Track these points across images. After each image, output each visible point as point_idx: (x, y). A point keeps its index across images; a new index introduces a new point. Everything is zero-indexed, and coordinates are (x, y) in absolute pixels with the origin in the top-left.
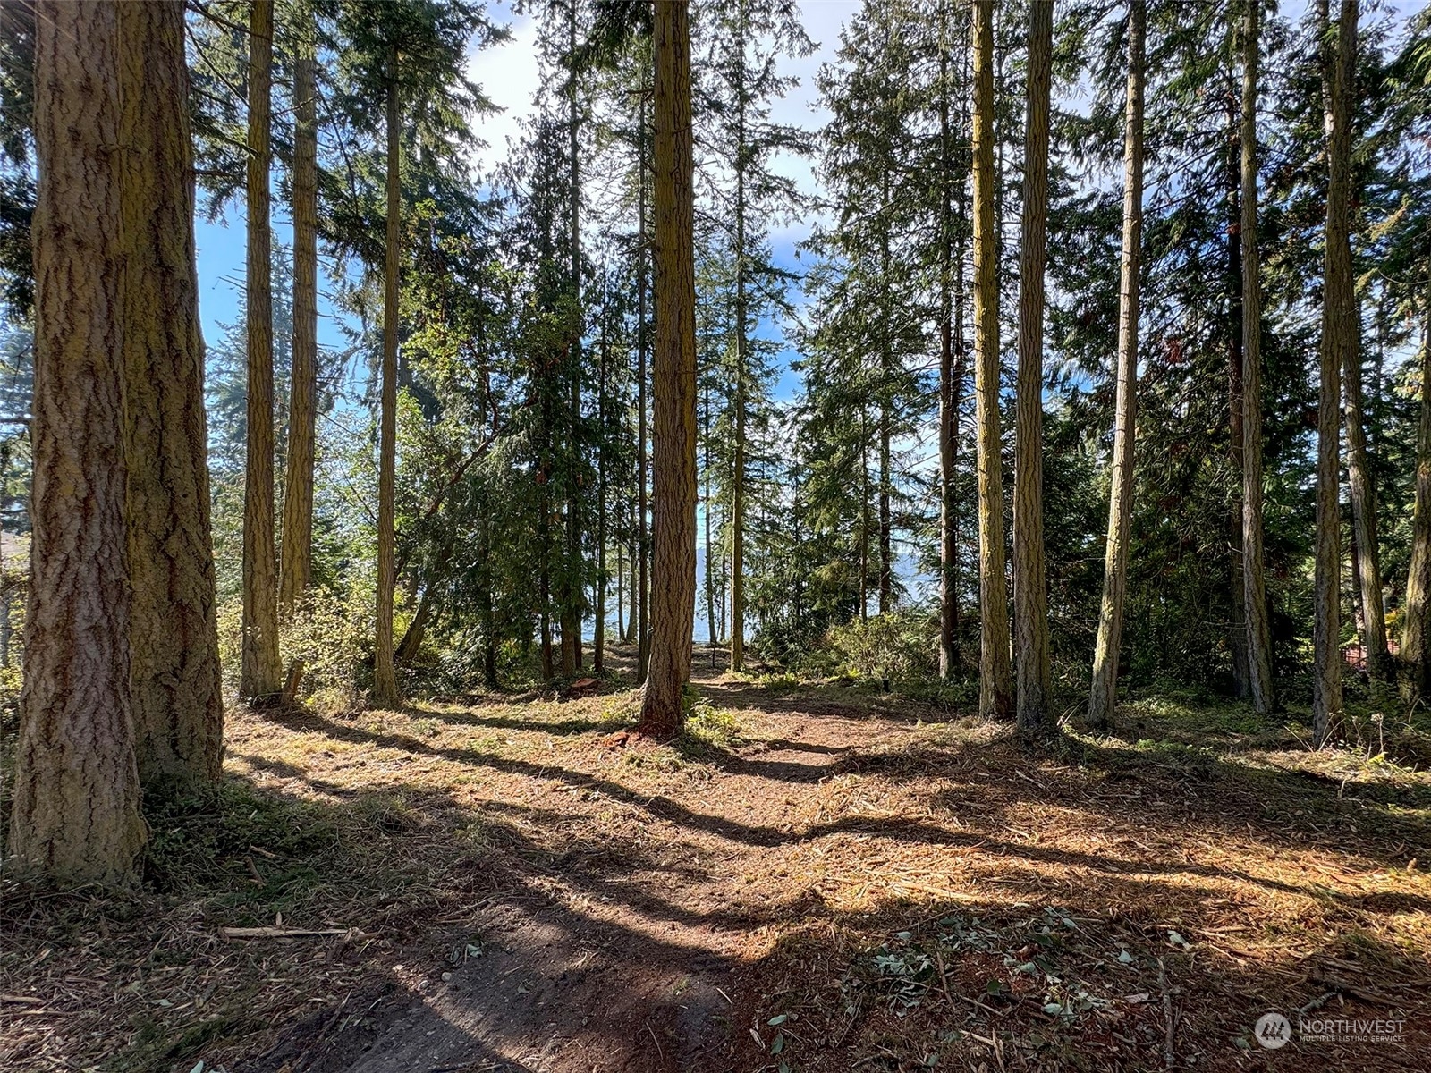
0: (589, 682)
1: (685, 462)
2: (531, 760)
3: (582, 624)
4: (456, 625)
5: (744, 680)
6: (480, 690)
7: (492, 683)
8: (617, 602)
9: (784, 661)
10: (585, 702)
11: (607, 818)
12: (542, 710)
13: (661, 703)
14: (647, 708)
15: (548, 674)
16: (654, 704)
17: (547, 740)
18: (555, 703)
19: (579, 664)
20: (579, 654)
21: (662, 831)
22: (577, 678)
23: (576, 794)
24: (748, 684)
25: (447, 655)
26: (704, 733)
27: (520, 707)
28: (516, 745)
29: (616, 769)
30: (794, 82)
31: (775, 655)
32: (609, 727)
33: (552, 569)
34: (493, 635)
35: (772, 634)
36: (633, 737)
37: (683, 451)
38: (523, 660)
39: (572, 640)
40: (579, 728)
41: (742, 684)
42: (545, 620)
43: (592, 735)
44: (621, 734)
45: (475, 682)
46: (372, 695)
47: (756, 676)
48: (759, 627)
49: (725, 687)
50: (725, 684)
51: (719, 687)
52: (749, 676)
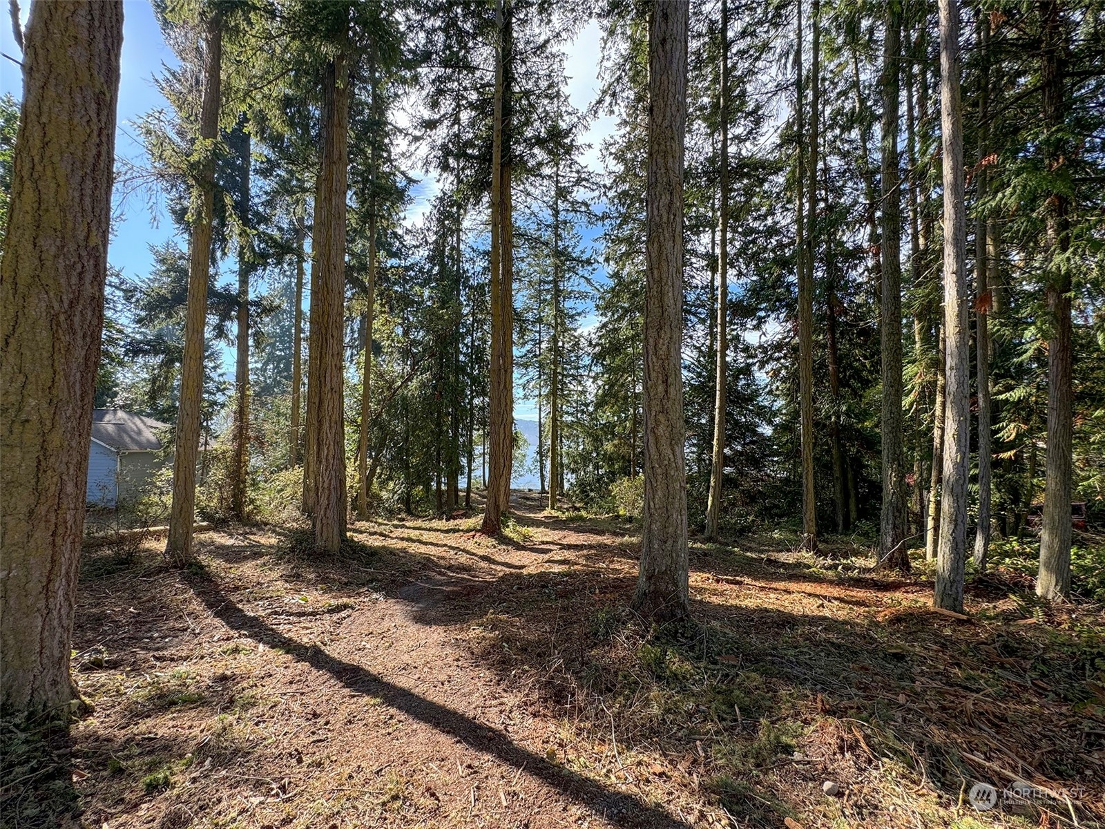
0: (462, 512)
2: (435, 542)
3: (459, 477)
4: (390, 478)
5: (556, 515)
6: (403, 515)
7: (409, 512)
8: (482, 462)
9: (586, 504)
10: (458, 521)
11: (463, 559)
12: (436, 524)
13: (491, 520)
14: (485, 522)
15: (439, 507)
16: (488, 521)
17: (442, 536)
18: (444, 521)
19: (457, 502)
20: (457, 496)
21: (483, 564)
22: (455, 510)
23: (452, 552)
24: (558, 517)
25: (385, 495)
26: (511, 535)
27: (427, 523)
28: (426, 536)
29: (470, 546)
30: (590, 146)
31: (582, 500)
32: (468, 531)
33: (443, 448)
34: (411, 485)
35: (580, 486)
36: (478, 534)
38: (425, 499)
39: (453, 488)
40: (455, 531)
41: (554, 517)
42: (439, 477)
43: (461, 533)
44: (473, 533)
45: (400, 510)
46: (359, 514)
47: (564, 513)
48: (573, 481)
49: (543, 519)
50: (544, 517)
51: (540, 519)
52: (560, 512)
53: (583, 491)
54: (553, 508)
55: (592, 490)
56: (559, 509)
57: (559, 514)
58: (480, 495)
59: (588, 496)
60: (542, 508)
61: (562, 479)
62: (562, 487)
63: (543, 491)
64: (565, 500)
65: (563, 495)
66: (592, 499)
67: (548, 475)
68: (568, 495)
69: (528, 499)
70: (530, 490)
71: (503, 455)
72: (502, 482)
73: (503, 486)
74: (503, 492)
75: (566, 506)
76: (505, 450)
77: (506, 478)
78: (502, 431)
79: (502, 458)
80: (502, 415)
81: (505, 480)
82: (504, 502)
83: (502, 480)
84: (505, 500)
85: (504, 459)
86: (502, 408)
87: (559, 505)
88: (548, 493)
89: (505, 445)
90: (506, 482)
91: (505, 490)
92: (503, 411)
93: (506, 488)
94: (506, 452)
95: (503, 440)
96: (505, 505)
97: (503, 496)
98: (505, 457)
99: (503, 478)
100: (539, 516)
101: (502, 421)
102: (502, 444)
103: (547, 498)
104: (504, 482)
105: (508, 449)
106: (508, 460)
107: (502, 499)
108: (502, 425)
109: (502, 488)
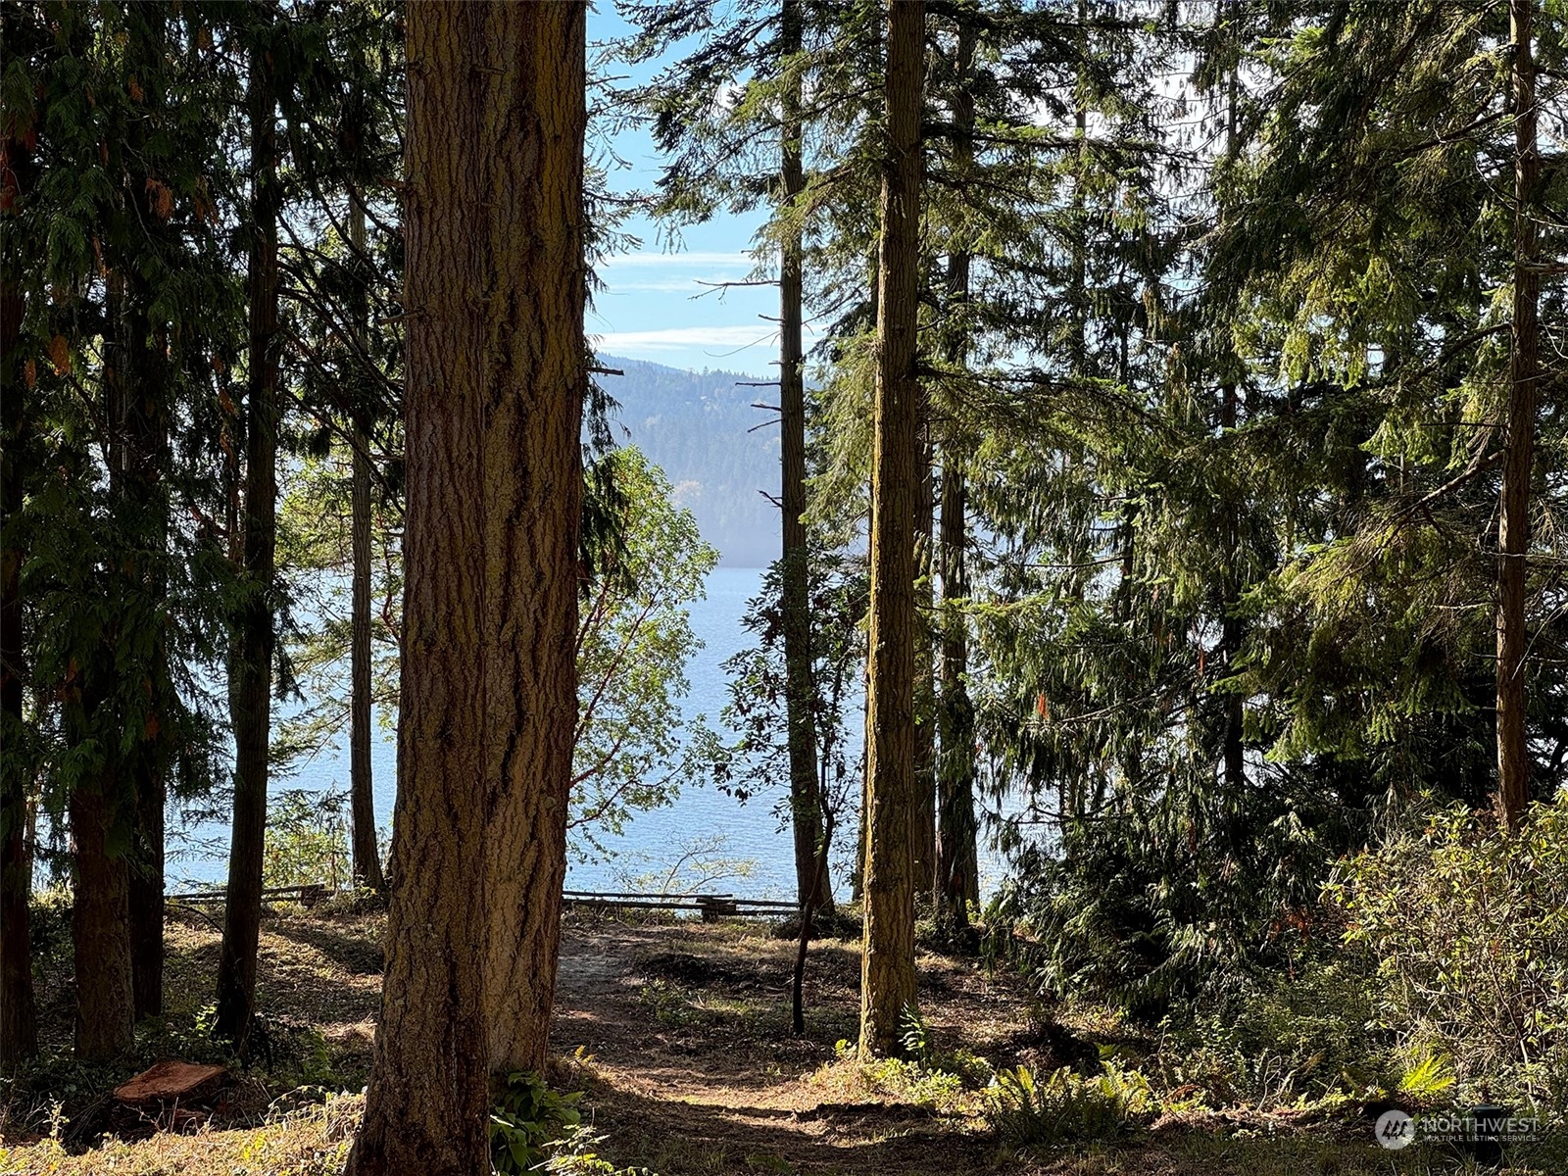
0: (187, 1077)
1: (535, 248)
3: (173, 812)
5: (912, 1096)
8: (344, 689)
9: (1146, 1011)
13: (412, 1134)
16: (393, 1142)
18: (51, 1147)
19: (149, 1001)
20: (151, 951)
22: (135, 1063)
24: (924, 1112)
31: (1108, 985)
35: (1097, 873)
37: (528, 204)
39: (119, 890)
41: (899, 1112)
47: (972, 1081)
48: (1045, 837)
49: (814, 1128)
50: (823, 1110)
51: (789, 1124)
52: (937, 1079)
54: (889, 1044)
55: (1187, 909)
56: (940, 1052)
57: (934, 1088)
58: (334, 949)
59: (1155, 950)
61: (962, 826)
62: (964, 882)
64: (981, 979)
65: (963, 942)
66: (1189, 976)
69: (697, 974)
70: (715, 908)
71: (507, 635)
72: (504, 846)
73: (505, 875)
74: (512, 922)
75: (987, 1030)
76: (520, 603)
77: (535, 818)
78: (500, 459)
79: (500, 661)
80: (503, 331)
81: (525, 829)
82: (516, 996)
83: (503, 828)
84: (521, 981)
85: (517, 673)
86: (503, 281)
87: (935, 1017)
88: (852, 930)
89: (524, 562)
90: (535, 842)
91: (525, 910)
92: (504, 305)
93: (528, 889)
94: (532, 616)
95: (509, 520)
96: (523, 1020)
97: (506, 955)
98: (522, 657)
99: (508, 814)
100: (785, 1103)
101: (498, 381)
102: (497, 551)
103: (845, 969)
104: (518, 846)
105: (545, 595)
106: (542, 675)
107: (500, 977)
108: (501, 406)
109: (498, 894)
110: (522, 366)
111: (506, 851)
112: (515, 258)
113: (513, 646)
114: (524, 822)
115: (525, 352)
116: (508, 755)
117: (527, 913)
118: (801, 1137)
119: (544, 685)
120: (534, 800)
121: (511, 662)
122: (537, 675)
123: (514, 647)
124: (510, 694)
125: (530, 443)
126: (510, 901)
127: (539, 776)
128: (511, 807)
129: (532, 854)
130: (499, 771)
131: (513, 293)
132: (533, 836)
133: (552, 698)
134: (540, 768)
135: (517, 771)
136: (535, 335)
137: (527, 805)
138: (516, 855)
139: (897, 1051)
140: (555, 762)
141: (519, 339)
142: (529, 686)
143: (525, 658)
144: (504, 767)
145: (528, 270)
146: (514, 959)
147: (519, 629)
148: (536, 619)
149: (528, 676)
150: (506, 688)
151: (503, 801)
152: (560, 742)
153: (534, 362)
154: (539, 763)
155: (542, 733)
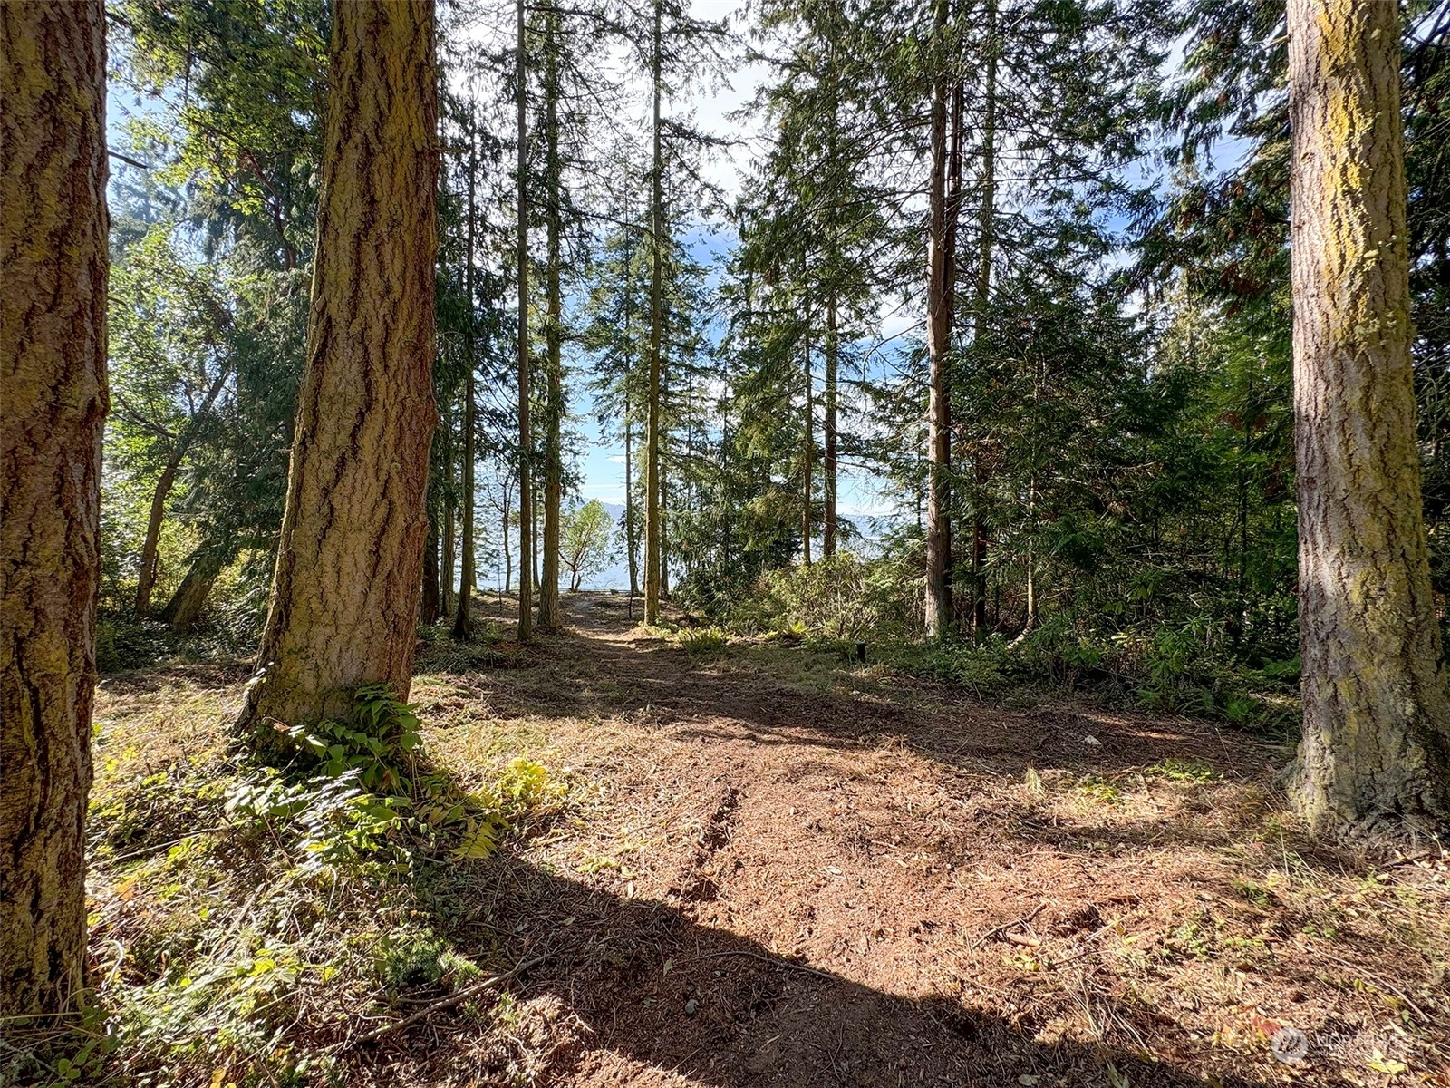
5: (659, 636)
9: (710, 612)
24: (662, 641)
31: (701, 605)
35: (697, 582)
41: (656, 641)
47: (674, 631)
48: (684, 573)
49: (632, 646)
50: (635, 641)
51: (626, 645)
52: (665, 630)
53: (703, 591)
54: (652, 622)
55: (719, 589)
56: (665, 624)
57: (664, 633)
59: (711, 598)
60: (631, 622)
61: (665, 574)
62: (665, 586)
63: (634, 591)
64: (671, 605)
65: (668, 598)
66: (720, 602)
67: (642, 563)
68: (676, 596)
69: (608, 606)
70: (613, 592)
71: (356, 328)
72: (353, 502)
73: (356, 524)
74: (363, 564)
75: (673, 617)
76: (369, 306)
77: (386, 481)
78: (349, 186)
79: (349, 350)
80: (353, 84)
81: (375, 490)
82: (367, 624)
83: (353, 488)
84: (373, 612)
85: (366, 361)
86: (351, 43)
87: (663, 614)
88: (643, 595)
89: (372, 273)
90: (385, 501)
91: (376, 553)
92: (352, 61)
93: (379, 537)
94: (381, 318)
95: (357, 237)
96: (375, 643)
97: (357, 592)
98: (371, 349)
99: (358, 476)
100: (625, 639)
101: (348, 122)
102: (347, 260)
103: (641, 604)
104: (369, 503)
105: (395, 304)
106: (392, 369)
107: (352, 609)
108: (350, 143)
109: (349, 542)
110: (368, 113)
111: (357, 506)
112: (362, 26)
113: (362, 338)
114: (374, 483)
115: (372, 102)
116: (357, 428)
117: (379, 558)
118: (629, 649)
119: (395, 376)
120: (386, 466)
121: (360, 352)
122: (386, 367)
123: (363, 341)
124: (359, 378)
125: (377, 177)
126: (360, 548)
127: (390, 449)
128: (361, 472)
129: (382, 511)
130: (349, 441)
131: (360, 52)
132: (384, 495)
133: (404, 390)
134: (391, 442)
135: (367, 441)
136: (382, 93)
137: (377, 471)
138: (366, 510)
139: (654, 624)
140: (407, 441)
141: (366, 91)
142: (378, 374)
143: (375, 352)
144: (353, 436)
145: (375, 39)
146: (366, 594)
147: (367, 327)
148: (385, 322)
149: (377, 366)
150: (355, 373)
151: (351, 465)
152: (414, 427)
153: (381, 114)
154: (391, 437)
155: (393, 414)
